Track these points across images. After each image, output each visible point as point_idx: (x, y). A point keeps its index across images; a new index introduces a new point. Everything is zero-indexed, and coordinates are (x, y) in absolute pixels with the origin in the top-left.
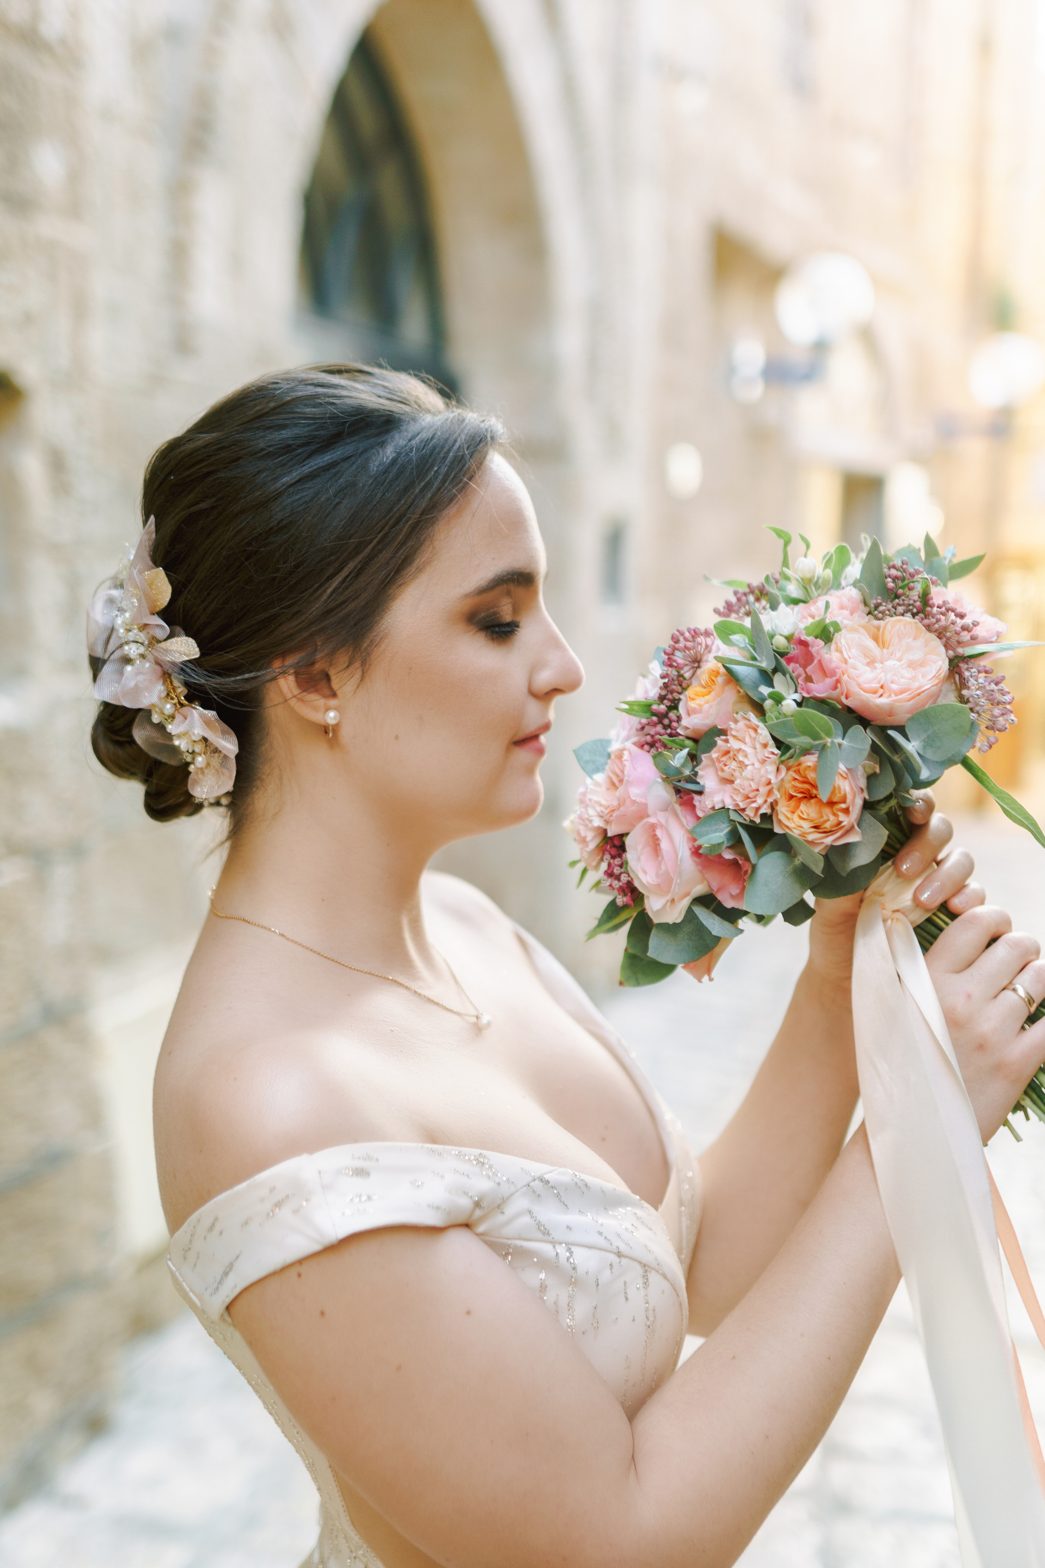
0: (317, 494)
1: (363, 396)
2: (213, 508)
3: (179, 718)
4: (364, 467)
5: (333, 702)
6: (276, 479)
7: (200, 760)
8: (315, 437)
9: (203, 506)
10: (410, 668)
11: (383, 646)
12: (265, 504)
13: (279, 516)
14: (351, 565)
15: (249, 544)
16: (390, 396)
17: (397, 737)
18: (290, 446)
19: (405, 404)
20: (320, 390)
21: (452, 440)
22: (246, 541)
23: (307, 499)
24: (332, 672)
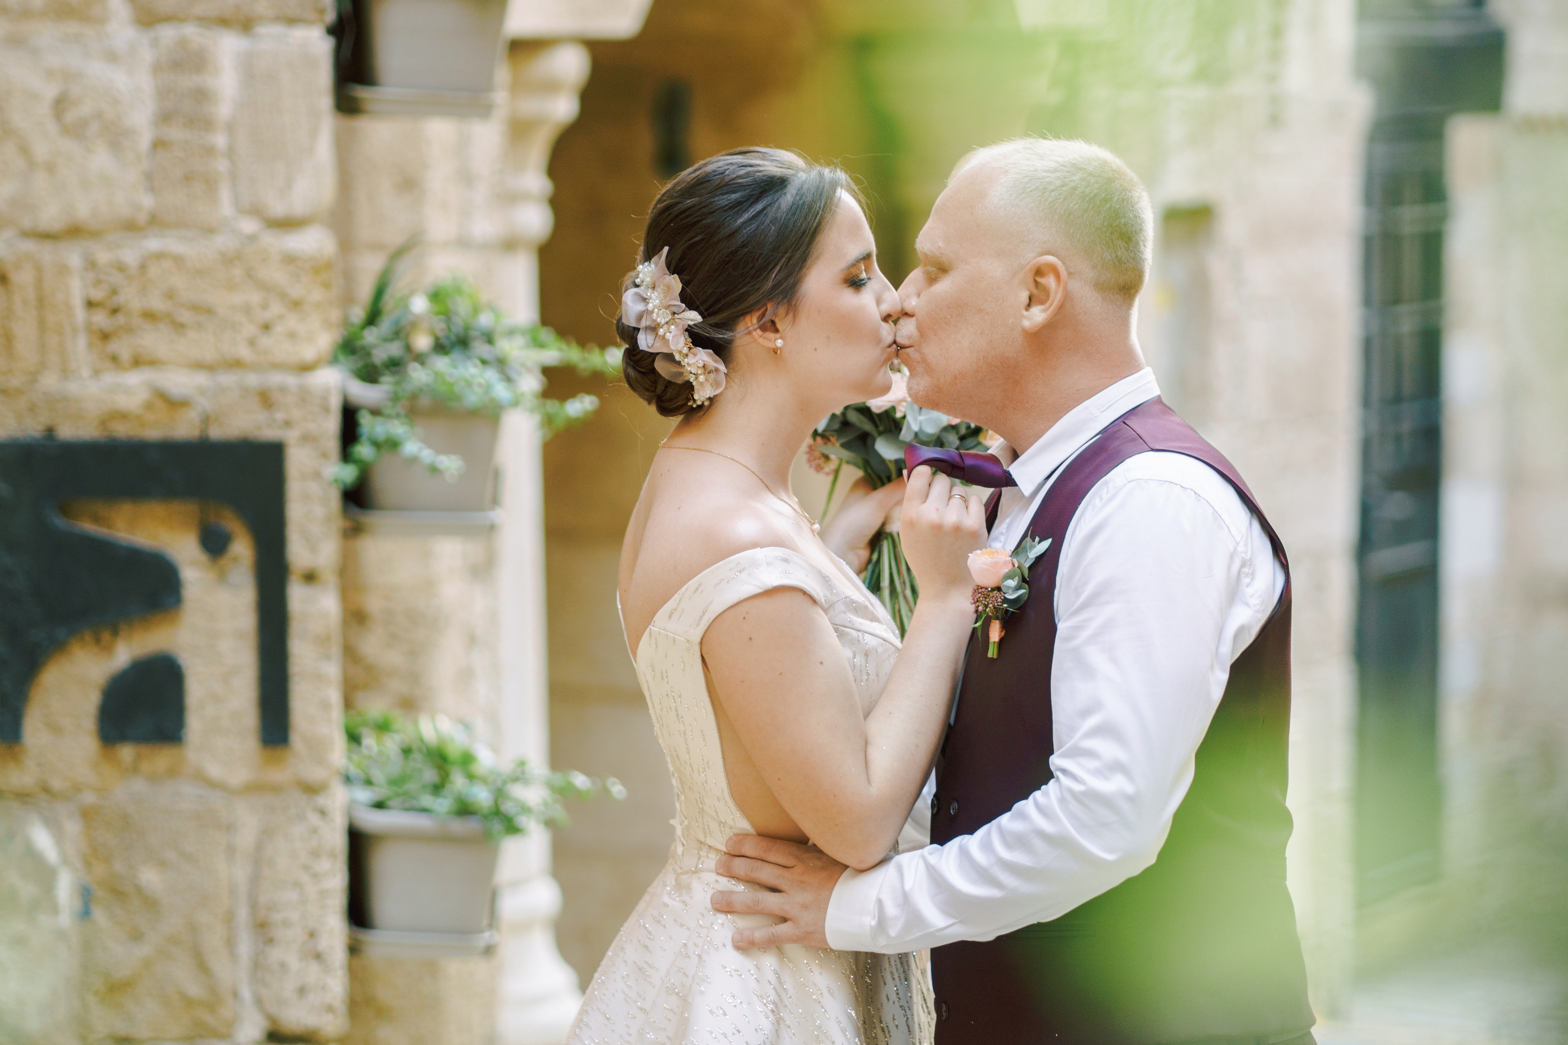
0: (758, 226)
1: (770, 168)
2: (703, 239)
3: (690, 355)
4: (779, 208)
5: (778, 335)
6: (736, 221)
7: (702, 378)
8: (752, 195)
9: (696, 239)
10: (820, 311)
11: (803, 302)
12: (733, 234)
13: (741, 240)
14: (783, 260)
15: (727, 256)
16: (781, 165)
17: (816, 349)
18: (740, 201)
19: (790, 169)
20: (750, 169)
21: (821, 188)
22: (726, 255)
23: (754, 229)
24: (777, 321)
